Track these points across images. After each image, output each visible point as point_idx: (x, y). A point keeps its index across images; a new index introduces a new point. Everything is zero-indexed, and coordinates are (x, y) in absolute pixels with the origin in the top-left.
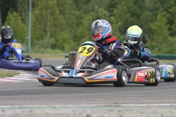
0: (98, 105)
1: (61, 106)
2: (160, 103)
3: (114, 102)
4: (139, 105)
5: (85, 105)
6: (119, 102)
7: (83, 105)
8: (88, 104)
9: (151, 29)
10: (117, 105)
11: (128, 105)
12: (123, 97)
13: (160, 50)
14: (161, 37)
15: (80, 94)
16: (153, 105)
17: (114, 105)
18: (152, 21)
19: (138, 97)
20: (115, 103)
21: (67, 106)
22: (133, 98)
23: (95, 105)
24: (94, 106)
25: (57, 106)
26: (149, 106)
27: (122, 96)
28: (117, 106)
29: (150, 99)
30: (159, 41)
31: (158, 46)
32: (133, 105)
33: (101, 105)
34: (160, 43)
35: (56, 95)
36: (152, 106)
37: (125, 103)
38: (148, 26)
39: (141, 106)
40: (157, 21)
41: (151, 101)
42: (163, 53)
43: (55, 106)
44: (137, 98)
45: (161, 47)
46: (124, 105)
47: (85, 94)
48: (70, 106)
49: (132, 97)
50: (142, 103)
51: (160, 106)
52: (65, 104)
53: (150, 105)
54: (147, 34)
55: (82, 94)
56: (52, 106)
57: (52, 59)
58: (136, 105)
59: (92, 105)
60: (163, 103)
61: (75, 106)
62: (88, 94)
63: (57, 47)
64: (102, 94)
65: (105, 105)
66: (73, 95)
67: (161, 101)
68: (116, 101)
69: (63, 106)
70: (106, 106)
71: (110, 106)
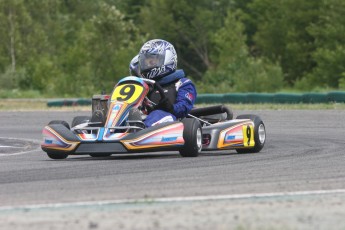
0: (113, 202)
1: (39, 206)
2: (233, 192)
3: (143, 193)
4: (192, 198)
5: (88, 203)
6: (152, 193)
7: (81, 203)
8: (93, 200)
9: (214, 44)
10: (150, 200)
11: (169, 199)
12: (161, 183)
13: (232, 85)
14: (234, 59)
15: (76, 181)
16: (220, 197)
17: (143, 200)
18: (215, 28)
19: (190, 181)
20: (146, 197)
21: (51, 205)
22: (181, 184)
23: (107, 202)
24: (104, 205)
25: (33, 207)
26: (211, 200)
27: (159, 180)
28: (150, 203)
29: (213, 185)
30: (230, 66)
31: (230, 76)
32: (179, 199)
33: (118, 201)
34: (233, 71)
35: (31, 185)
36: (218, 200)
37: (164, 196)
38: (208, 37)
39: (195, 201)
40: (223, 29)
41: (215, 189)
42: (238, 90)
43: (27, 207)
44: (188, 184)
45: (234, 78)
46: (163, 200)
47: (87, 180)
48: (58, 205)
49: (178, 181)
50: (197, 194)
51: (232, 199)
52: (47, 203)
53: (213, 197)
54: (206, 54)
55: (82, 180)
56: (21, 207)
57: (22, 110)
58: (187, 199)
59: (100, 203)
60: (239, 192)
61: (67, 204)
62: (93, 180)
63: (32, 87)
64: (120, 178)
65: (125, 201)
66: (64, 182)
67: (235, 188)
68: (148, 193)
69: (44, 206)
70: (127, 203)
71: (135, 203)
